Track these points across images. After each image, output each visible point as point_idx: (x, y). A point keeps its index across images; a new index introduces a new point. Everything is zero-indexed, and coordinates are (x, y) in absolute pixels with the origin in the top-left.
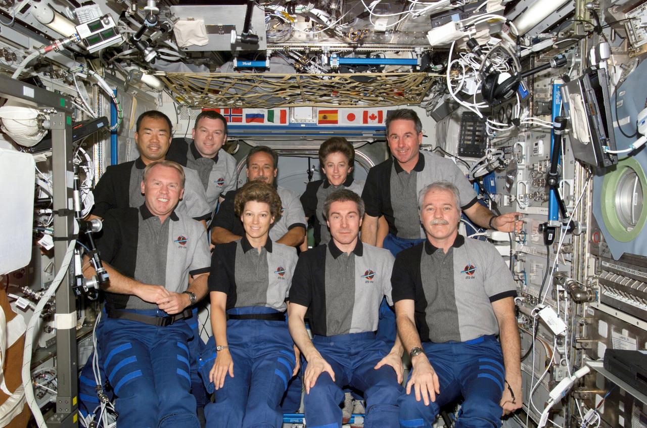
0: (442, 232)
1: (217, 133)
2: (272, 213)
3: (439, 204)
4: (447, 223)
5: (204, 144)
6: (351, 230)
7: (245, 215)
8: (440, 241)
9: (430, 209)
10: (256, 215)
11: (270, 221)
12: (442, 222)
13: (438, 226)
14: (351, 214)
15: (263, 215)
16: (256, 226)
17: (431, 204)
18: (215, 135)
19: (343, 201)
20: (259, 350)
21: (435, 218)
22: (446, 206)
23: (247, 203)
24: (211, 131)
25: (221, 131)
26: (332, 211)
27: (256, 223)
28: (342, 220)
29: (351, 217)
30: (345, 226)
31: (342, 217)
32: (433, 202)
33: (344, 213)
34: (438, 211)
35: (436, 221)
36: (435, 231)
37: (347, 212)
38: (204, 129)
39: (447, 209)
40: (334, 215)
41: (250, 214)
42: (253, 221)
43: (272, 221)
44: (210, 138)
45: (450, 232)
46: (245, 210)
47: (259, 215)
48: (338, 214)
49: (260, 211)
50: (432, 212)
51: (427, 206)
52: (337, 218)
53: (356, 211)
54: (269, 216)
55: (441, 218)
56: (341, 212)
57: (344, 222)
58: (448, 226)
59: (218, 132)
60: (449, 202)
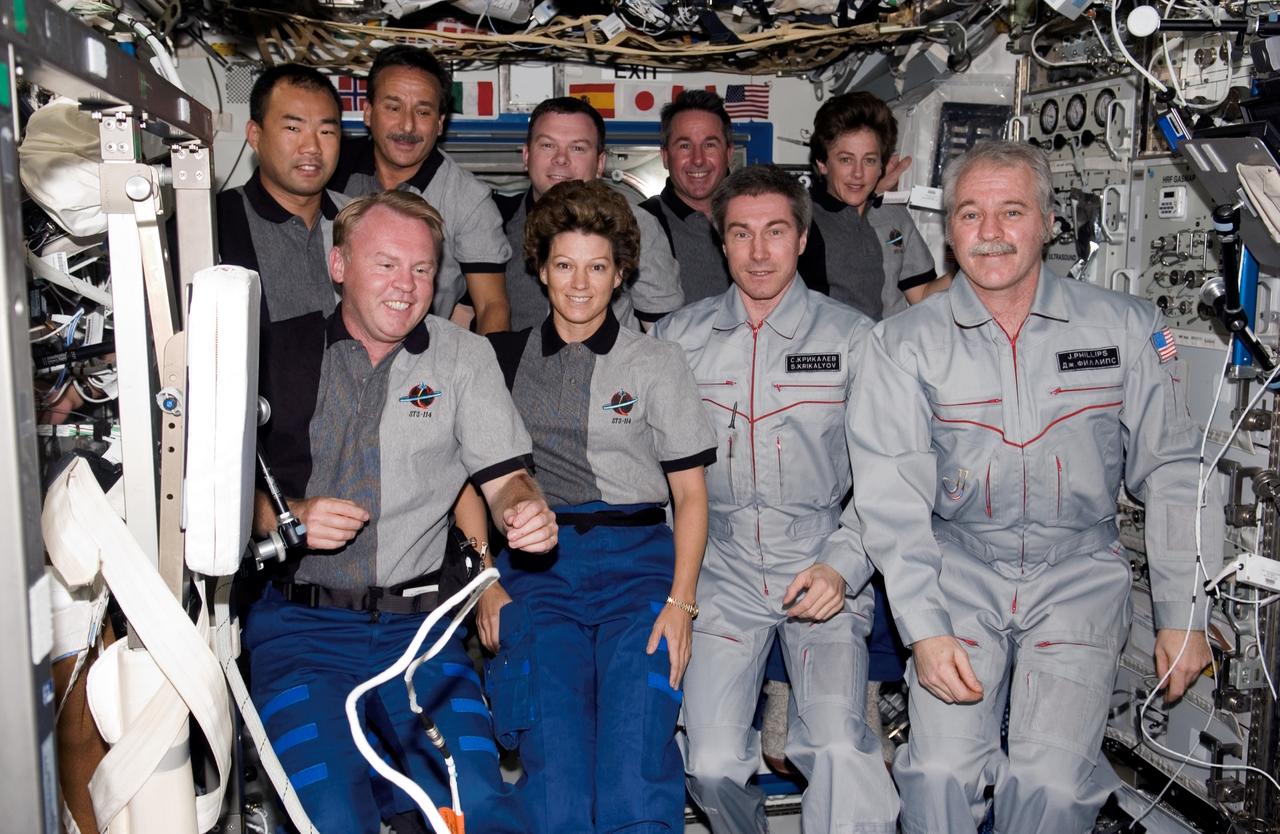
0: (1001, 274)
1: (579, 149)
2: (617, 262)
3: (991, 203)
4: (1014, 251)
5: (549, 176)
6: (774, 265)
7: (552, 267)
8: (996, 293)
9: (971, 216)
10: (581, 266)
11: (613, 280)
12: (998, 248)
13: (988, 259)
14: (774, 227)
15: (597, 268)
16: (582, 294)
17: (970, 202)
18: (574, 155)
19: (755, 195)
20: (602, 604)
21: (982, 239)
22: (1012, 207)
23: (557, 239)
24: (563, 145)
25: (587, 141)
26: (730, 219)
27: (580, 286)
28: (753, 241)
29: (776, 232)
30: (759, 256)
31: (753, 234)
32: (976, 198)
33: (757, 224)
34: (990, 222)
35: (986, 248)
36: (983, 272)
37: (765, 221)
38: (547, 141)
39: (1014, 213)
40: (735, 229)
41: (565, 266)
42: (574, 280)
43: (618, 282)
44: (562, 160)
45: (1022, 270)
46: (552, 254)
47: (588, 266)
48: (744, 226)
49: (589, 257)
50: (975, 222)
51: (962, 205)
52: (742, 235)
53: (789, 218)
54: (610, 270)
55: (1000, 237)
56: (752, 223)
57: (758, 247)
58: (1017, 258)
59: (580, 144)
60: (1016, 196)
